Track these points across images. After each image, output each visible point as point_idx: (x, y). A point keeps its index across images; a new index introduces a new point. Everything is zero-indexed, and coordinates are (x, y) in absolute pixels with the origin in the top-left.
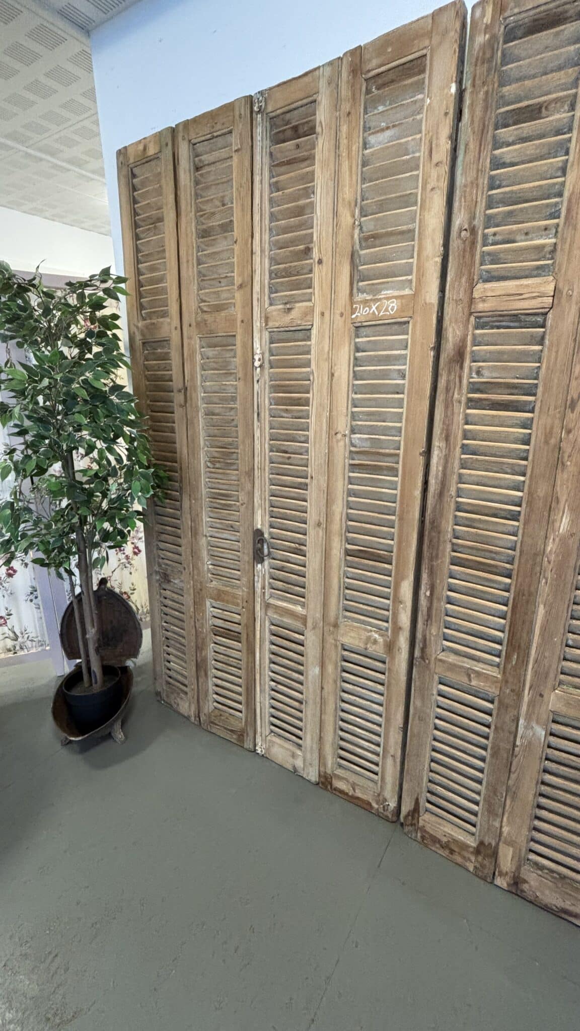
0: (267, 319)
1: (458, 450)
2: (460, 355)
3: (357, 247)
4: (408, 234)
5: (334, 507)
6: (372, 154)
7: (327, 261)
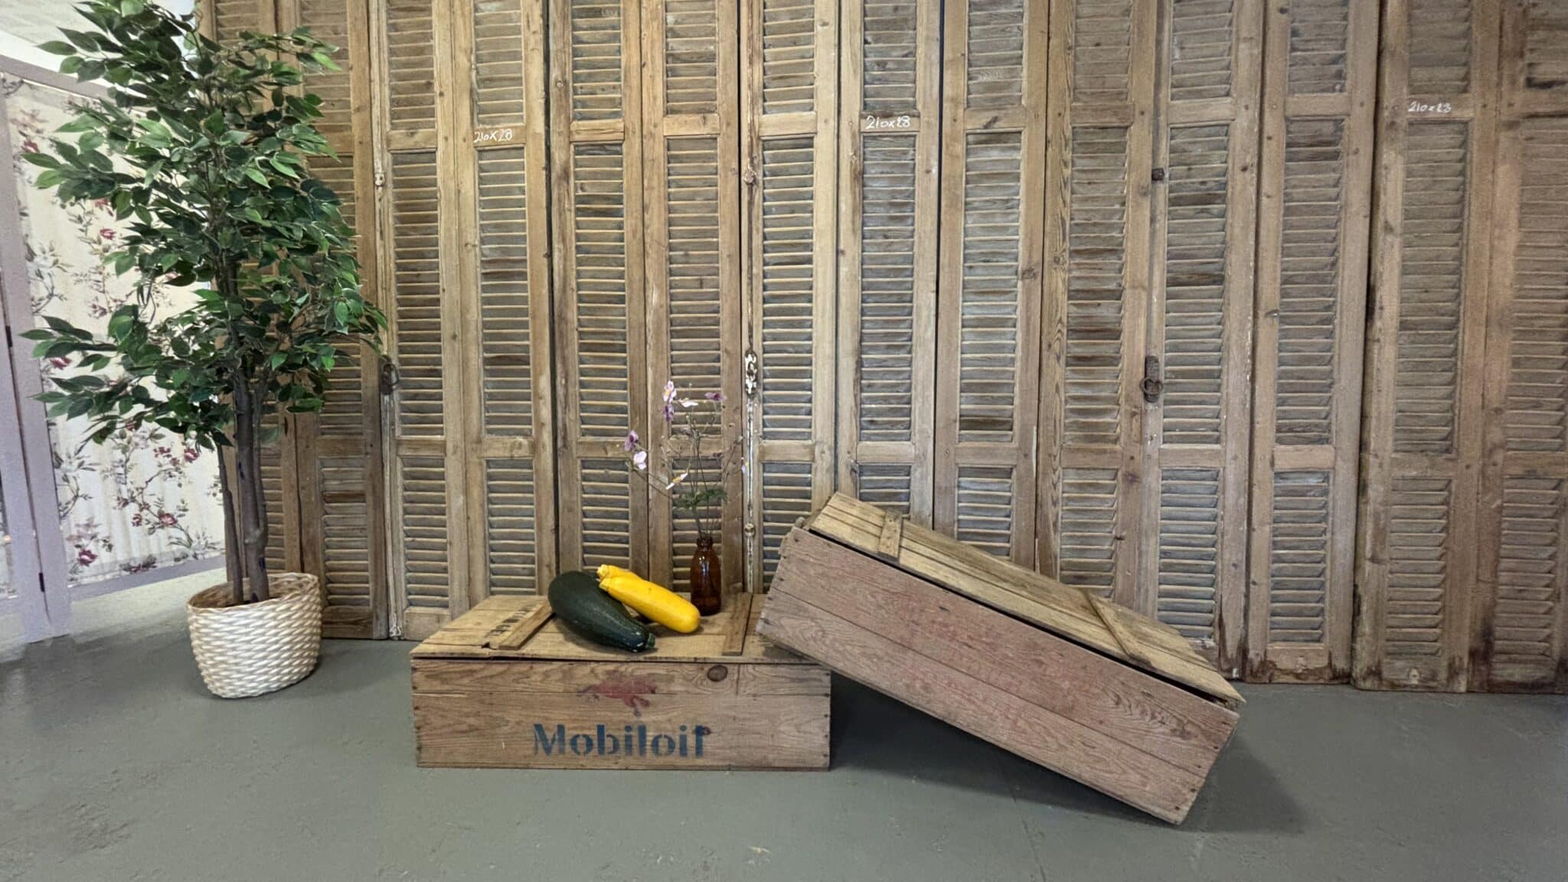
0: (389, 141)
1: (574, 249)
2: (565, 175)
3: (475, 85)
4: (518, 81)
5: (468, 316)
6: (483, 17)
7: (448, 95)
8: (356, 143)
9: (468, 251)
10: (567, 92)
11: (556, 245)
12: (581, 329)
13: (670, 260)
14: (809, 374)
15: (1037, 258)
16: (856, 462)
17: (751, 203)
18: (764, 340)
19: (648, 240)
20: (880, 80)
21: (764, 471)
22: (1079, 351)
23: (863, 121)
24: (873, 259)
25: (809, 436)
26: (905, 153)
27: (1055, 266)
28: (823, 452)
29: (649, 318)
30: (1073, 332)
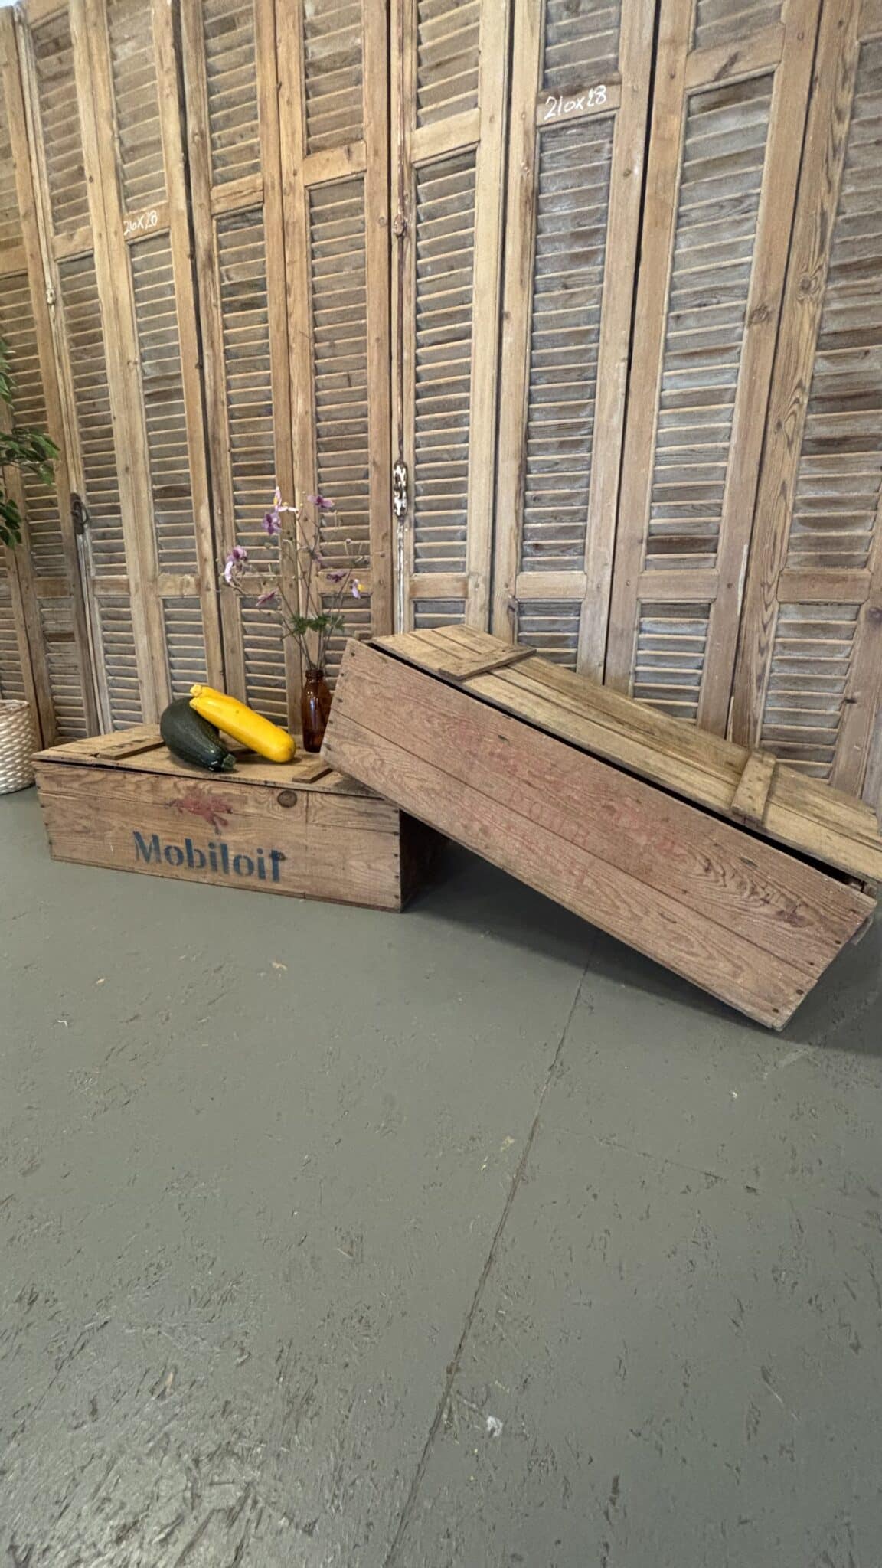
0: (54, 249)
1: (222, 355)
2: (210, 262)
3: (120, 161)
4: (157, 144)
5: (137, 446)
6: (120, 65)
7: (97, 178)
8: (28, 257)
9: (131, 371)
10: (204, 146)
11: (206, 352)
12: (233, 450)
13: (316, 355)
14: (462, 487)
15: (774, 286)
16: (514, 597)
17: (401, 263)
18: (417, 447)
19: (291, 331)
20: (569, 33)
21: (416, 611)
22: (824, 432)
23: (540, 108)
24: (546, 320)
25: (461, 567)
26: (598, 150)
27: (802, 296)
28: (477, 586)
29: (295, 429)
30: (819, 402)
